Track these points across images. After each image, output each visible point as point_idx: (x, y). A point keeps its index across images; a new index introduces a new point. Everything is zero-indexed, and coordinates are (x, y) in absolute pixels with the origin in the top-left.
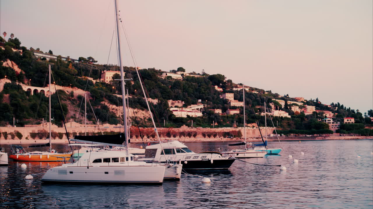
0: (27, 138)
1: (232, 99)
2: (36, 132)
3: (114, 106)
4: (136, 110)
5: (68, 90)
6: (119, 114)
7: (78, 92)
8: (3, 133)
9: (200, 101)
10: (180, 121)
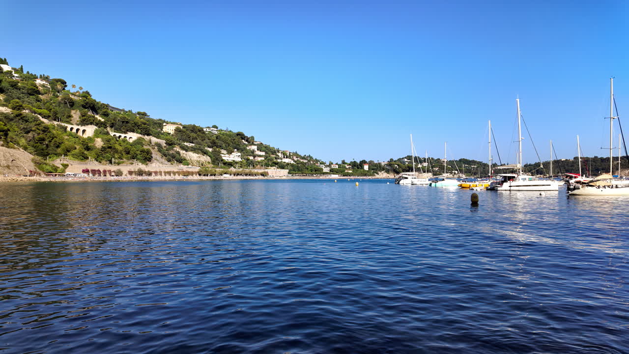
0: (126, 175)
1: (256, 150)
2: (133, 170)
3: (184, 152)
4: (199, 155)
5: (147, 138)
6: (188, 158)
7: (154, 140)
8: (108, 171)
9: (236, 150)
10: (230, 164)
